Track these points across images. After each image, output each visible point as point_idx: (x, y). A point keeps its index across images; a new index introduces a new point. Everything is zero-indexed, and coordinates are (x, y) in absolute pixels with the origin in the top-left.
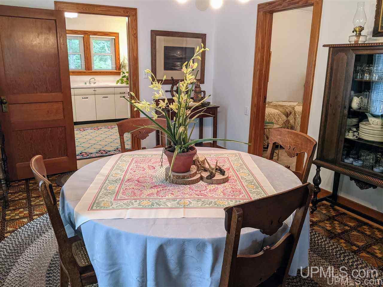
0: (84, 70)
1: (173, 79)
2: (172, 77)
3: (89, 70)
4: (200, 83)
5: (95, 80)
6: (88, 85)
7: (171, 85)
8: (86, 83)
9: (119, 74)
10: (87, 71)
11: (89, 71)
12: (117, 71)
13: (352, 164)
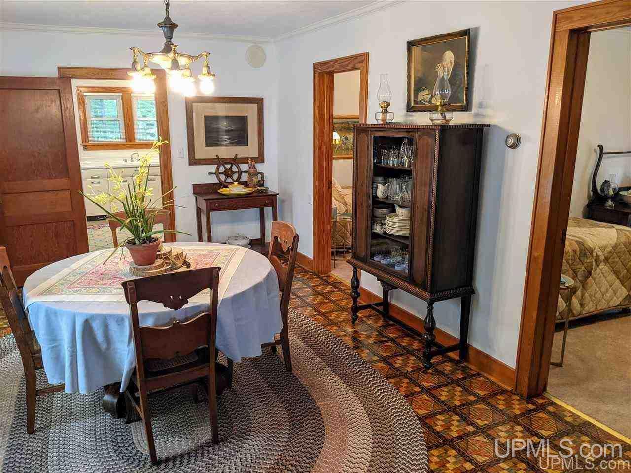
0: (124, 142)
1: (218, 158)
2: (217, 155)
4: (256, 163)
5: (138, 155)
6: (129, 163)
7: (217, 165)
8: (126, 161)
10: (128, 143)
11: (130, 143)
13: (380, 262)
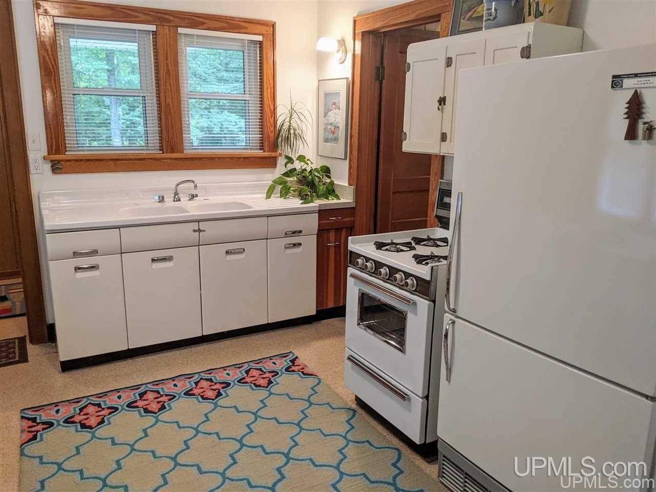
0: (157, 153)
3: (173, 151)
8: (162, 200)
9: (270, 162)
10: (166, 155)
11: (174, 155)
12: (267, 154)
